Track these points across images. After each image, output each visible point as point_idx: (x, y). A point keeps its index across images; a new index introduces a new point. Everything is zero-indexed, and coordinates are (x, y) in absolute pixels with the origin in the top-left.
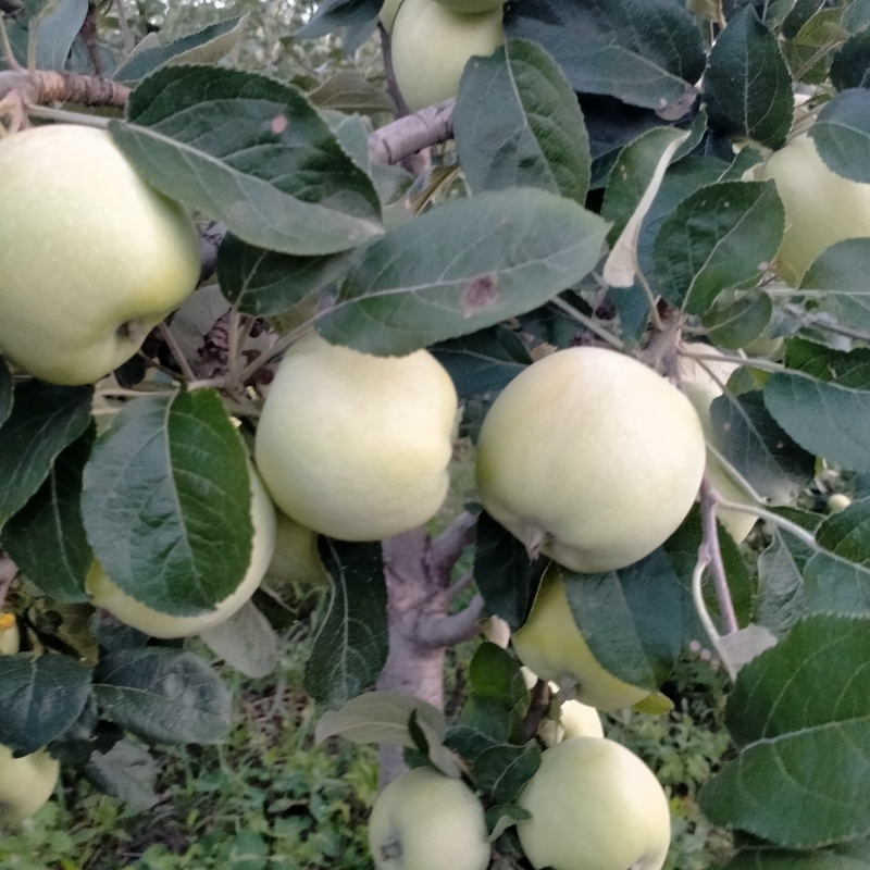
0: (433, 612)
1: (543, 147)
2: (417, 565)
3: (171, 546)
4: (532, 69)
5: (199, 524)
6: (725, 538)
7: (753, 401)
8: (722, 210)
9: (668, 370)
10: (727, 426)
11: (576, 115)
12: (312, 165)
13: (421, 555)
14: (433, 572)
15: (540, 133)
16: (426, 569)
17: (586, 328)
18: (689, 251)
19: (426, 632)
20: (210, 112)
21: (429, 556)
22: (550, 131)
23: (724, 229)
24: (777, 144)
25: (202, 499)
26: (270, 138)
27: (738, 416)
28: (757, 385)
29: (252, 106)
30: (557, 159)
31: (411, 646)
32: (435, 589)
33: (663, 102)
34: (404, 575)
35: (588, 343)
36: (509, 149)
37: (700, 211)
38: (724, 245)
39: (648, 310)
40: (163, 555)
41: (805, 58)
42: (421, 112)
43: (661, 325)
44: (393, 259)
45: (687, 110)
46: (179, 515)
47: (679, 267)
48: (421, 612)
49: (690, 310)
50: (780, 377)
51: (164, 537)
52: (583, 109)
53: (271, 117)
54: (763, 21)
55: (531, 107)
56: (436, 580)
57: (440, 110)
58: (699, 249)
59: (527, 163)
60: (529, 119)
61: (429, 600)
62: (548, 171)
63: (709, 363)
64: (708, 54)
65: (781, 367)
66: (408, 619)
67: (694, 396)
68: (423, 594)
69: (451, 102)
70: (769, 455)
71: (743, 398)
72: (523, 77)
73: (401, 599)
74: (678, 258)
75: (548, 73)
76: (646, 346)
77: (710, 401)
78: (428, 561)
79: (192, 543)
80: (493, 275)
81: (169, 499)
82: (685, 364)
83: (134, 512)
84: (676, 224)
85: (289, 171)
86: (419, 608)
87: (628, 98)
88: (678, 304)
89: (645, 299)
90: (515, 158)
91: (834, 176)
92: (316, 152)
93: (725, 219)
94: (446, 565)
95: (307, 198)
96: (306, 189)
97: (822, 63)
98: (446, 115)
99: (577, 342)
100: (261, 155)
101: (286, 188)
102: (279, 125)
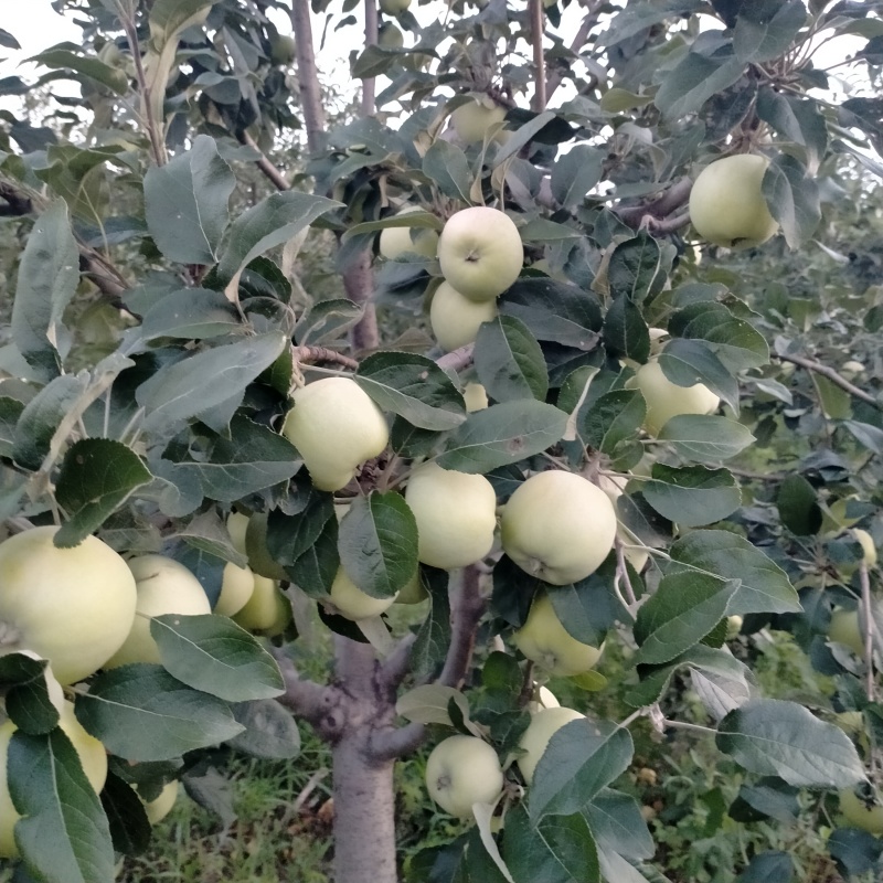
0: (382, 727)
1: (522, 369)
2: (367, 683)
3: (377, 564)
4: (515, 330)
5: (390, 553)
6: (630, 568)
7: (638, 496)
8: (616, 403)
9: (595, 481)
10: (626, 510)
11: (539, 353)
12: (439, 392)
13: (371, 675)
14: (382, 691)
15: (519, 361)
16: (376, 687)
17: (551, 461)
18: (602, 422)
19: (379, 745)
20: (394, 370)
21: (378, 675)
22: (526, 362)
23: (618, 412)
24: (644, 362)
25: (392, 541)
26: (421, 381)
27: (631, 506)
28: (640, 489)
29: (412, 367)
30: (530, 376)
31: (365, 758)
32: (385, 705)
33: (582, 343)
34: (356, 695)
35: (554, 468)
36: (503, 370)
37: (607, 404)
38: (619, 420)
39: (583, 451)
40: (374, 568)
41: (656, 315)
42: (456, 351)
43: (589, 460)
44: (471, 431)
45: (594, 345)
46: (380, 550)
47: (597, 430)
48: (373, 726)
49: (603, 451)
50: (650, 482)
51: (374, 560)
52: (544, 352)
53: (422, 372)
54: (632, 301)
55: (515, 349)
56: (385, 697)
57: (467, 350)
58: (607, 421)
59: (514, 377)
60: (514, 356)
61: (380, 715)
62: (525, 382)
63: (613, 478)
64: (603, 317)
65: (650, 478)
66: (362, 733)
67: (610, 495)
68: (374, 711)
69: (471, 346)
70: (649, 526)
71: (633, 496)
72: (509, 334)
73: (354, 716)
74: (597, 426)
75: (524, 332)
76: (582, 470)
77: (616, 498)
78: (378, 681)
79: (386, 563)
80: (520, 437)
81: (375, 543)
82: (602, 479)
83: (360, 549)
84: (595, 410)
85: (427, 394)
86: (370, 723)
87: (564, 342)
88: (598, 448)
89: (581, 445)
90: (507, 374)
91: (671, 383)
92: (441, 387)
93: (618, 407)
94: (394, 683)
95: (435, 406)
96: (436, 402)
97: (665, 319)
98: (469, 353)
99: (549, 468)
100: (416, 389)
101: (426, 402)
102: (425, 375)
